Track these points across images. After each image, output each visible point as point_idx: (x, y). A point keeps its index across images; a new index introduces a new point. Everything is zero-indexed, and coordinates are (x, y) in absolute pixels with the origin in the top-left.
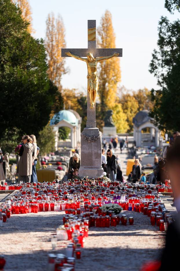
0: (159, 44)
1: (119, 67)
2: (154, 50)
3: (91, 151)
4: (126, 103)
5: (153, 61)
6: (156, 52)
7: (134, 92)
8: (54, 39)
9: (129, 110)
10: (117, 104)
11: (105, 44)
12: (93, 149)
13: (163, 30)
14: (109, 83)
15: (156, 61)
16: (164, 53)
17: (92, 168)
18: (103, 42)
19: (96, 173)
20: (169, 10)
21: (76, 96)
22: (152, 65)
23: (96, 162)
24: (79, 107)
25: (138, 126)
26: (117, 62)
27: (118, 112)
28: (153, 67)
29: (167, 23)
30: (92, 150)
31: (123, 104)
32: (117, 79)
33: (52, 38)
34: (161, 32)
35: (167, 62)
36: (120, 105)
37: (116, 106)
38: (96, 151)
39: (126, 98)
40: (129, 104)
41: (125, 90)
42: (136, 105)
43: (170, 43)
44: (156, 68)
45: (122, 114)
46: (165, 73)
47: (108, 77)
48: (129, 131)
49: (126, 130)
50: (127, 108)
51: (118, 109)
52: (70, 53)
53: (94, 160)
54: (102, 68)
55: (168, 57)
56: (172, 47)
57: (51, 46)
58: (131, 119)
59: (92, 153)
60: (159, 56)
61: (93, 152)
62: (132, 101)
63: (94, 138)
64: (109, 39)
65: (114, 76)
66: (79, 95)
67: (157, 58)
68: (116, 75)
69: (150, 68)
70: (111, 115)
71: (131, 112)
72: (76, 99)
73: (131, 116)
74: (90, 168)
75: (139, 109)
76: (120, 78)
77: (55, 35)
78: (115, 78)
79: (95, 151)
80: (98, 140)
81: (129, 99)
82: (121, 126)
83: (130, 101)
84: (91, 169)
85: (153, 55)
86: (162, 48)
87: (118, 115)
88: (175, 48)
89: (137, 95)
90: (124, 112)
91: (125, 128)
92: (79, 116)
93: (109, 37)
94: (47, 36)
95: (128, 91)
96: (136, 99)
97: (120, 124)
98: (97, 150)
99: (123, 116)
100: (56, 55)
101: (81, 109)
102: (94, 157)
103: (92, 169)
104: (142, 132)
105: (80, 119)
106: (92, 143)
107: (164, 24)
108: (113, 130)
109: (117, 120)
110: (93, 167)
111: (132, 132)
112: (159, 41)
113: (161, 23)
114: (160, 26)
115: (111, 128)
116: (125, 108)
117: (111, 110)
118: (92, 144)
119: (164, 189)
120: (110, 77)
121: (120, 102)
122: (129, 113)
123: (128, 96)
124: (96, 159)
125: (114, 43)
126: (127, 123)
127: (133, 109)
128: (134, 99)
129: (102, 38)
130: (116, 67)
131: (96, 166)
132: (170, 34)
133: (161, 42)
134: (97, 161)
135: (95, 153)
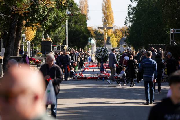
0: (128, 14)
1: (113, 17)
2: (126, 17)
4: (116, 33)
5: (126, 21)
6: (127, 18)
7: (120, 28)
8: (83, 4)
9: (118, 36)
10: (112, 34)
11: (106, 6)
13: (129, 9)
14: (108, 24)
15: (127, 21)
16: (130, 18)
18: (105, 5)
20: (132, 2)
21: (93, 30)
22: (125, 22)
24: (95, 35)
25: (122, 44)
26: (112, 14)
27: (113, 38)
29: (131, 7)
31: (115, 34)
32: (112, 22)
33: (82, 4)
34: (129, 10)
36: (113, 34)
37: (112, 35)
39: (116, 31)
40: (118, 34)
41: (116, 27)
42: (121, 34)
43: (132, 14)
44: (127, 23)
45: (114, 38)
46: (131, 25)
47: (108, 21)
48: (118, 46)
49: (116, 46)
50: (117, 36)
51: (113, 36)
54: (105, 17)
55: (131, 20)
56: (133, 15)
57: (81, 7)
58: (119, 41)
60: (128, 19)
62: (119, 32)
64: (108, 4)
65: (110, 21)
66: (94, 29)
67: (127, 20)
68: (112, 20)
69: (125, 23)
70: (110, 39)
71: (119, 38)
72: (93, 32)
73: (118, 39)
75: (122, 36)
76: (114, 21)
77: (84, 2)
78: (111, 22)
81: (118, 31)
82: (114, 44)
83: (118, 32)
85: (126, 19)
86: (129, 16)
87: (112, 39)
88: (134, 16)
89: (122, 29)
90: (115, 37)
91: (116, 45)
92: (95, 40)
93: (109, 3)
94: (80, 3)
95: (117, 27)
96: (121, 31)
97: (113, 43)
99: (115, 39)
100: (84, 11)
101: (95, 36)
104: (124, 46)
105: (96, 41)
107: (130, 7)
108: (110, 46)
109: (112, 41)
111: (119, 47)
112: (128, 13)
113: (129, 7)
114: (128, 8)
115: (110, 45)
116: (116, 36)
117: (110, 36)
120: (109, 21)
121: (113, 33)
122: (118, 38)
123: (118, 30)
125: (111, 6)
126: (117, 43)
127: (120, 36)
128: (120, 31)
129: (105, 3)
130: (112, 17)
132: (132, 10)
133: (129, 14)
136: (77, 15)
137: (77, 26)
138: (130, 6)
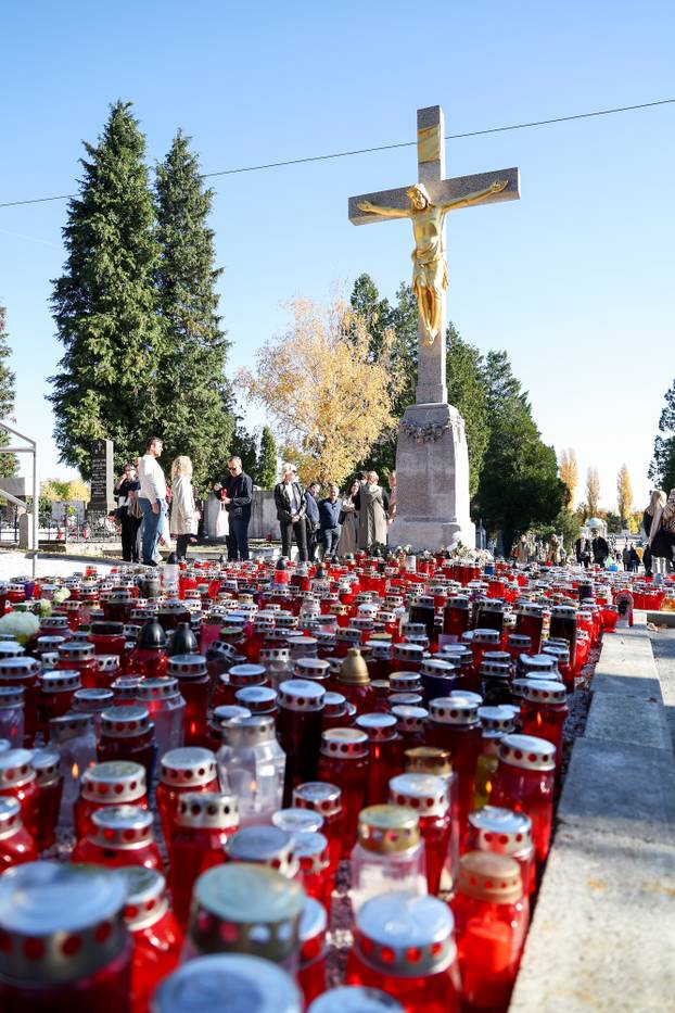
2: (652, 461)
3: (423, 471)
12: (430, 465)
15: (653, 469)
16: (659, 463)
17: (427, 520)
19: (439, 536)
20: (663, 430)
23: (440, 503)
28: (651, 474)
29: (661, 440)
30: (427, 468)
34: (656, 447)
35: (661, 471)
38: (439, 469)
43: (664, 455)
44: (653, 474)
46: (661, 479)
52: (370, 205)
53: (433, 495)
55: (662, 466)
56: (666, 459)
59: (426, 476)
60: (655, 466)
61: (431, 473)
63: (433, 430)
74: (421, 520)
79: (435, 468)
80: (446, 436)
84: (422, 524)
85: (651, 465)
86: (657, 459)
98: (441, 466)
102: (432, 488)
103: (428, 524)
106: (428, 445)
110: (431, 517)
113: (657, 440)
114: (656, 443)
118: (427, 449)
119: (661, 596)
124: (441, 495)
131: (440, 514)
132: (663, 448)
133: (657, 455)
134: (443, 499)
135: (436, 476)
136: (533, 447)
137: (530, 469)
138: (658, 438)
